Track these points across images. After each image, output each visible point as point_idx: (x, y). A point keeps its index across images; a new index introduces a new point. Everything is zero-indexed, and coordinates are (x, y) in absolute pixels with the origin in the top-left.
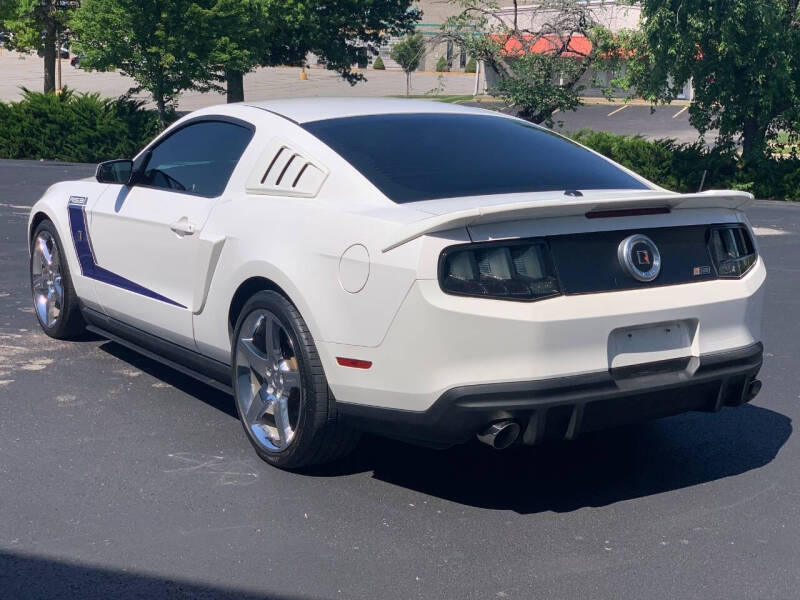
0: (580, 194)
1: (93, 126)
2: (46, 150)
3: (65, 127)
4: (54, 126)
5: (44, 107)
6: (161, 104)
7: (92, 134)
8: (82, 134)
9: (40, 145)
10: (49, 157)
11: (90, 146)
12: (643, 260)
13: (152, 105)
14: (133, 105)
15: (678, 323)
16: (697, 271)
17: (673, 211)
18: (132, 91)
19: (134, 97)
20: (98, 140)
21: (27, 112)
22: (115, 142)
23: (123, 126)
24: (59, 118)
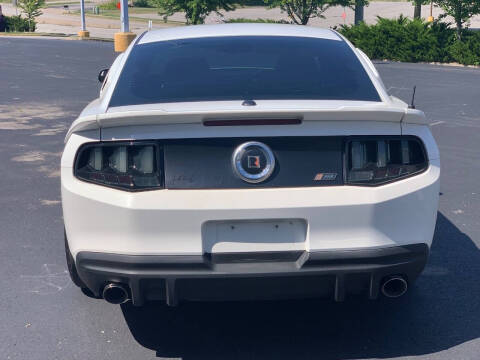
0: (254, 104)
1: (415, 39)
2: (388, 54)
3: (399, 40)
4: (393, 39)
5: (388, 27)
6: (459, 24)
7: (415, 43)
8: (408, 44)
9: (385, 51)
10: (390, 58)
11: (414, 51)
12: (253, 164)
13: (454, 26)
14: (443, 25)
15: (291, 221)
16: (319, 177)
17: (303, 123)
18: (442, 16)
19: (443, 20)
20: (418, 48)
21: (380, 31)
22: (428, 49)
23: (434, 39)
24: (396, 34)
